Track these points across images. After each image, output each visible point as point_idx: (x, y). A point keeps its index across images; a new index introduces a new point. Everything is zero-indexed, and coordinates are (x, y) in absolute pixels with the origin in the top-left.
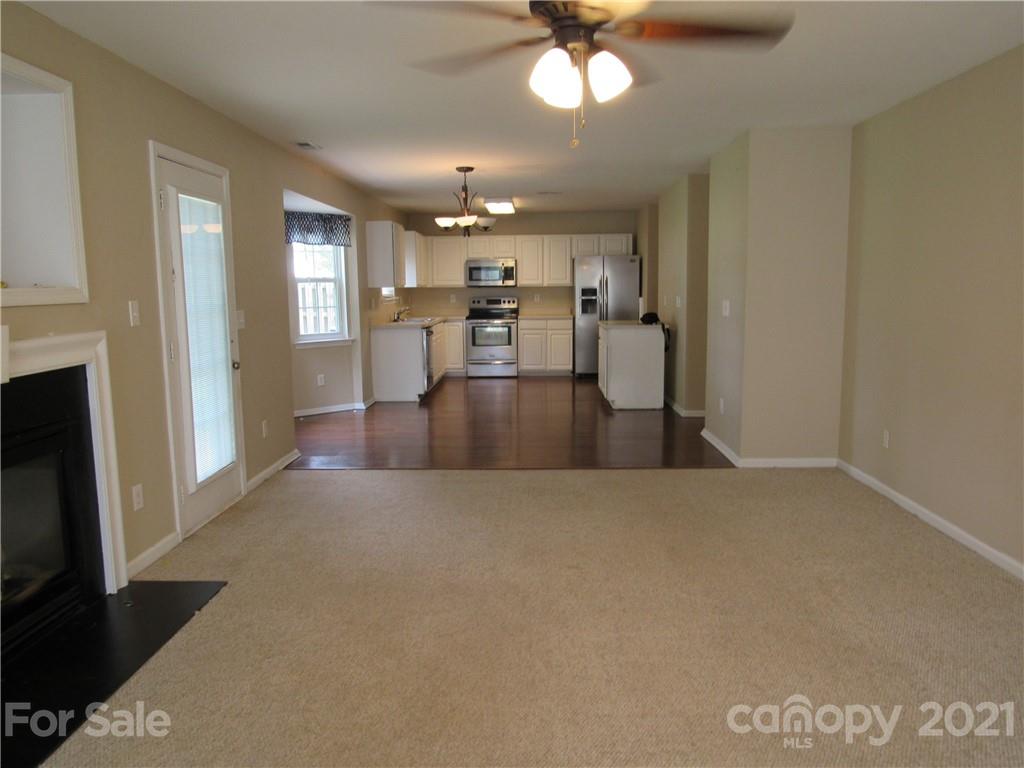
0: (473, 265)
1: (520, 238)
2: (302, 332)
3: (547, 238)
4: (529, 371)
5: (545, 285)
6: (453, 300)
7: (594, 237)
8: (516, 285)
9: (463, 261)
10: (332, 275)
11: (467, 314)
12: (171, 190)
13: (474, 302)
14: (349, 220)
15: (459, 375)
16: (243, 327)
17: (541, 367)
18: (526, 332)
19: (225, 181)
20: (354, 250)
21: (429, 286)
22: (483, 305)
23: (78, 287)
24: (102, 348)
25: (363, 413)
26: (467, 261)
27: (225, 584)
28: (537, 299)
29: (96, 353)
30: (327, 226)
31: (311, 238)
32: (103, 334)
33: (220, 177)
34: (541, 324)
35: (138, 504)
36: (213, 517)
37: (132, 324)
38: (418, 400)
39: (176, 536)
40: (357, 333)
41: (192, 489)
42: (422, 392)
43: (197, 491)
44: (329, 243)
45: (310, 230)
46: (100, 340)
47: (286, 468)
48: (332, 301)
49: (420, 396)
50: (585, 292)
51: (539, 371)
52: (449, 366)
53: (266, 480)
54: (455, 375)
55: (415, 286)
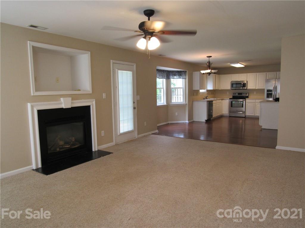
0: (232, 83)
1: (248, 74)
2: (172, 102)
3: (258, 74)
4: (249, 116)
5: (257, 88)
6: (228, 93)
7: (275, 73)
8: (247, 89)
9: (230, 82)
10: (181, 86)
11: (232, 97)
12: (117, 70)
13: (234, 94)
14: (186, 72)
15: (227, 116)
16: (139, 99)
17: (253, 115)
18: (248, 103)
19: (135, 66)
20: (187, 80)
21: (220, 89)
22: (237, 95)
23: (89, 90)
24: (94, 103)
25: (188, 124)
26: (231, 82)
27: (112, 153)
28: (255, 93)
29: (93, 103)
30: (180, 74)
31: (175, 77)
32: (95, 100)
33: (133, 66)
34: (254, 101)
35: (103, 134)
36: (125, 141)
37: (104, 98)
38: (205, 121)
39: (114, 143)
40: (187, 102)
41: (119, 134)
42: (206, 119)
43: (120, 135)
44: (180, 78)
45: (175, 75)
46: (93, 101)
47: (152, 134)
48: (182, 94)
49: (206, 120)
50: (268, 91)
51: (253, 116)
52: (224, 113)
53: (144, 136)
54: (225, 116)
55: (212, 89)
